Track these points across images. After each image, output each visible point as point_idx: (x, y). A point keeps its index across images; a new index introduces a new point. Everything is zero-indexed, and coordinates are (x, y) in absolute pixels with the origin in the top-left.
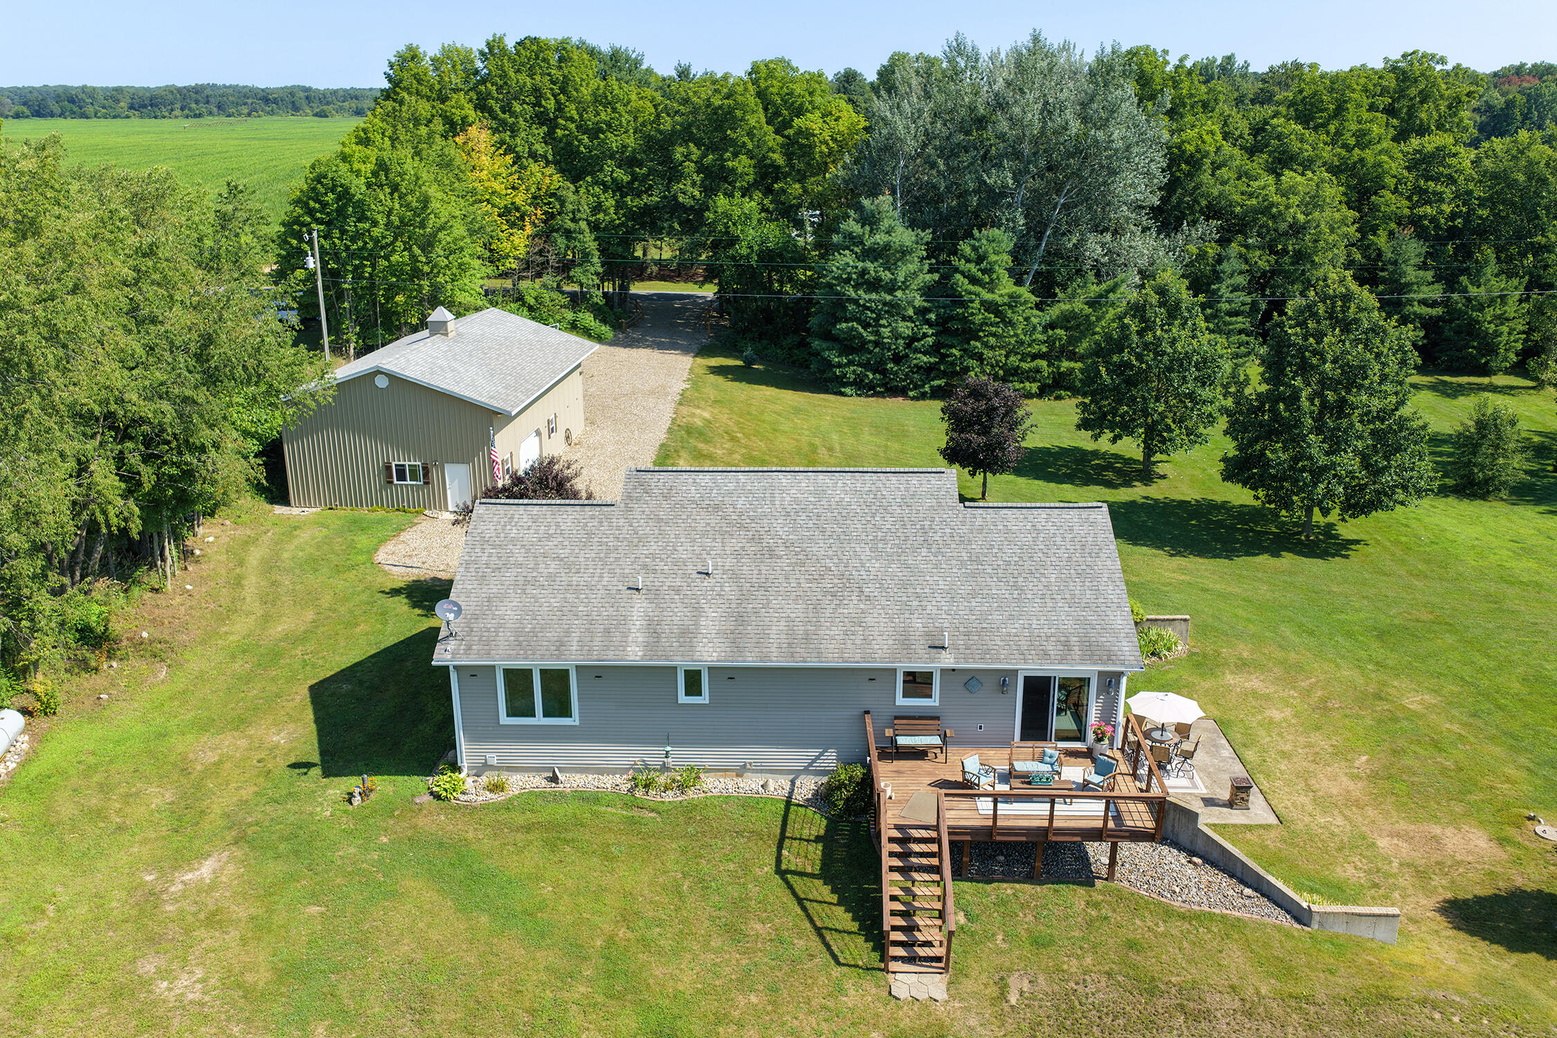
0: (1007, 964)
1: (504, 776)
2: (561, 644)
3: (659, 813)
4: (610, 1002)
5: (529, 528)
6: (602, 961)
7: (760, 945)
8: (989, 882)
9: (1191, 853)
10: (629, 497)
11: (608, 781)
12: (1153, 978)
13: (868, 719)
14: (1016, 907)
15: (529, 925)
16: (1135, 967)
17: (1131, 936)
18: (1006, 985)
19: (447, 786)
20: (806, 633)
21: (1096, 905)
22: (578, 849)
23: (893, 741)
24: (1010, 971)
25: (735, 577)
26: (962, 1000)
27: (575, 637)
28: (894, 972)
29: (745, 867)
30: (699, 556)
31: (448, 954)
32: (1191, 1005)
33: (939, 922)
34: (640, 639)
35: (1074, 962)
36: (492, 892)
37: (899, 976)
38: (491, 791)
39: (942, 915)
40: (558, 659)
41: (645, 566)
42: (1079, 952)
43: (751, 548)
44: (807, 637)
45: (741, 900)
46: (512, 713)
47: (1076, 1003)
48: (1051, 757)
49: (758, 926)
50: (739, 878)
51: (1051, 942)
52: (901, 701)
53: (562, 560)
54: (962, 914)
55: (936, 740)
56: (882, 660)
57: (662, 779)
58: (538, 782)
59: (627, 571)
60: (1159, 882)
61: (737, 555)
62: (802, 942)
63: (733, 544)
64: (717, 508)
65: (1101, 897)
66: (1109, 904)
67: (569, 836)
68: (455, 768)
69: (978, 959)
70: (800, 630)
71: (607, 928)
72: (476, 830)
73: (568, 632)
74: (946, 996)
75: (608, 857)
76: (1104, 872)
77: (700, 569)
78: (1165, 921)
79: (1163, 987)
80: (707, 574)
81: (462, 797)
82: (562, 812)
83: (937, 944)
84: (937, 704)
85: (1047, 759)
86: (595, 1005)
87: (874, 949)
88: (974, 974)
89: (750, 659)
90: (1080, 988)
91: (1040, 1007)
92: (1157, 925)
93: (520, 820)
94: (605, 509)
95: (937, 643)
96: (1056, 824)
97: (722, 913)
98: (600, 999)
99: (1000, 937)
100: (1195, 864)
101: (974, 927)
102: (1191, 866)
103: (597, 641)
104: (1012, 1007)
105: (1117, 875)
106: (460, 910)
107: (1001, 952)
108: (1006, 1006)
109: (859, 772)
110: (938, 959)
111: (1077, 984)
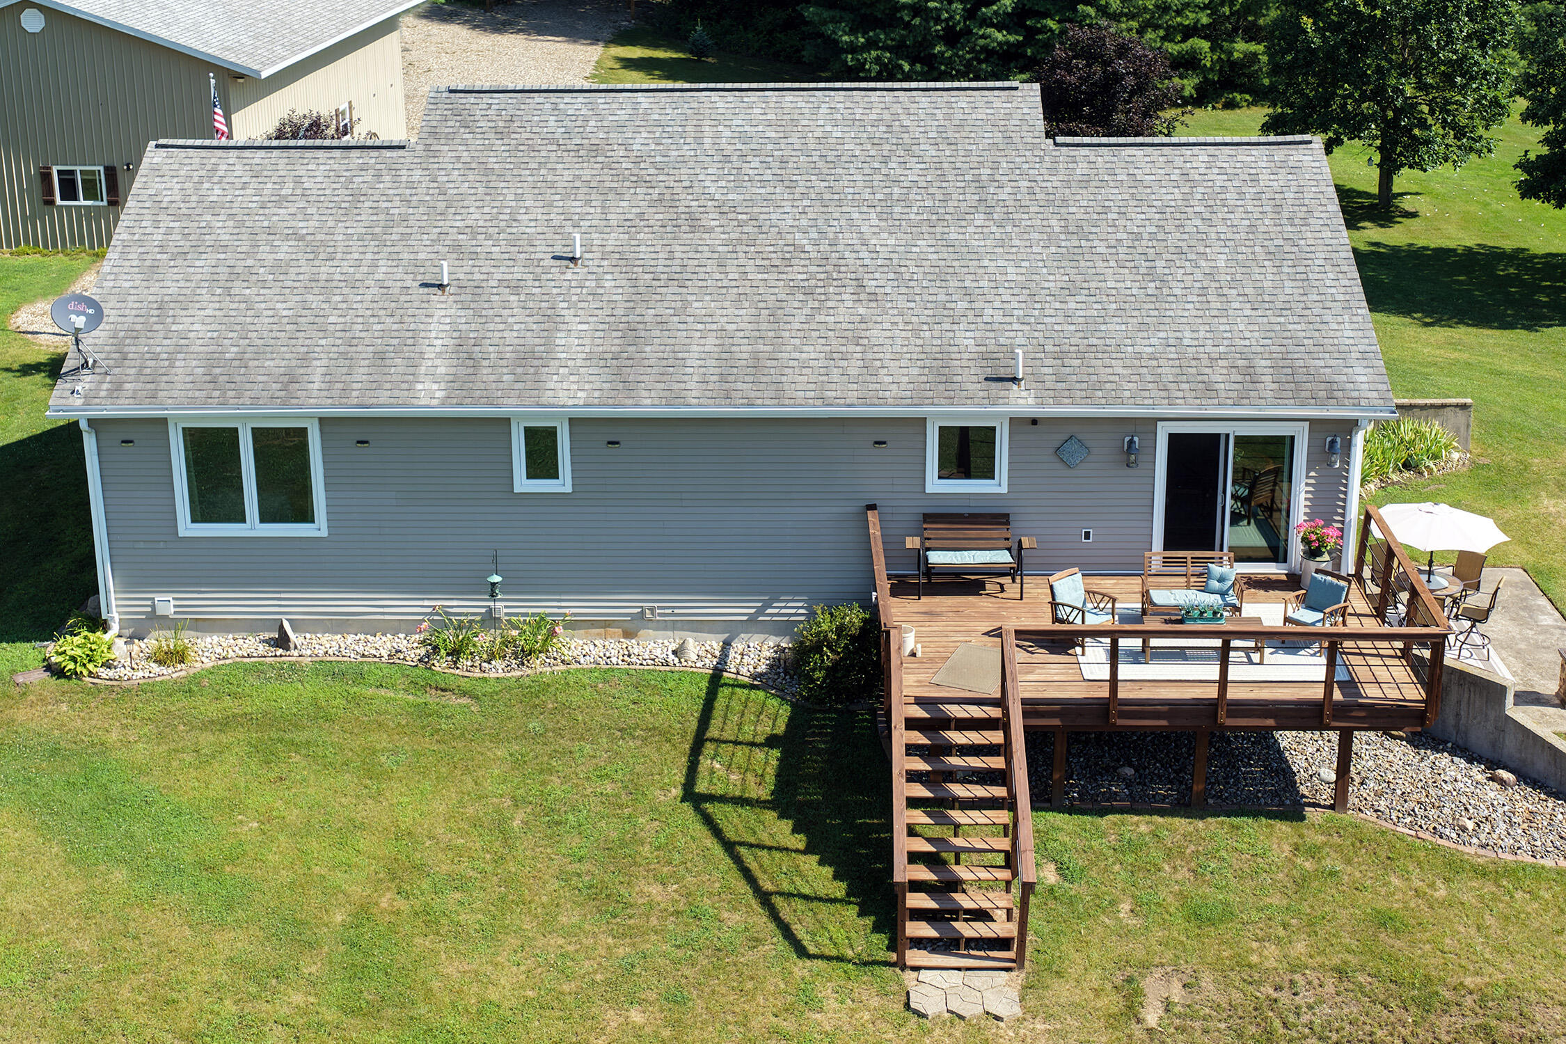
0: (1140, 954)
1: (187, 637)
2: (291, 379)
3: (476, 698)
4: (348, 1021)
5: (244, 186)
6: (342, 948)
7: (654, 921)
8: (1102, 813)
9: (1492, 764)
10: (434, 134)
11: (383, 645)
12: (1427, 977)
13: (872, 517)
14: (1156, 854)
15: (205, 886)
16: (1392, 959)
17: (1382, 905)
18: (1138, 992)
19: (78, 652)
20: (755, 356)
21: (1313, 852)
22: (314, 757)
23: (919, 557)
24: (1145, 966)
25: (624, 262)
26: (1049, 1017)
27: (318, 369)
28: (916, 969)
29: (634, 789)
30: (558, 230)
31: (41, 935)
32: (1506, 1027)
33: (1005, 874)
34: (442, 370)
35: (1272, 950)
36: (140, 830)
37: (924, 975)
38: (160, 662)
39: (1011, 861)
40: (284, 405)
41: (456, 247)
42: (1281, 932)
43: (657, 216)
44: (756, 364)
45: (623, 844)
46: (200, 515)
47: (1277, 1023)
48: (1221, 580)
49: (655, 890)
50: (621, 807)
51: (1227, 914)
52: (935, 485)
53: (302, 238)
54: (1052, 867)
55: (1003, 557)
56: (898, 401)
57: (484, 639)
58: (252, 646)
59: (422, 256)
60: (1433, 813)
61: (628, 226)
62: (736, 917)
63: (622, 209)
64: (595, 150)
65: (1320, 839)
66: (1338, 849)
67: (302, 736)
68: (97, 623)
69: (1082, 945)
70: (744, 352)
71: (357, 891)
72: (124, 727)
73: (305, 359)
74: (1017, 1010)
75: (371, 771)
76: (1326, 796)
77: (559, 250)
78: (1447, 880)
79: (1447, 995)
80: (573, 259)
81: (104, 672)
82: (291, 695)
83: (1000, 915)
84: (1004, 489)
85: (1214, 584)
86: (320, 1025)
87: (877, 928)
88: (1075, 971)
89: (648, 404)
90: (1284, 997)
91: (1206, 1031)
92: (1432, 886)
93: (212, 710)
94: (388, 153)
95: (1002, 373)
96: (1233, 693)
97: (585, 867)
98: (331, 1015)
99: (1125, 907)
100: (1502, 782)
101: (1074, 889)
102: (1495, 785)
103: (360, 373)
104: (1150, 1031)
105: (1353, 800)
106: (73, 862)
107: (1125, 933)
108: (1136, 1030)
109: (854, 617)
110: (1002, 943)
111: (1278, 988)
